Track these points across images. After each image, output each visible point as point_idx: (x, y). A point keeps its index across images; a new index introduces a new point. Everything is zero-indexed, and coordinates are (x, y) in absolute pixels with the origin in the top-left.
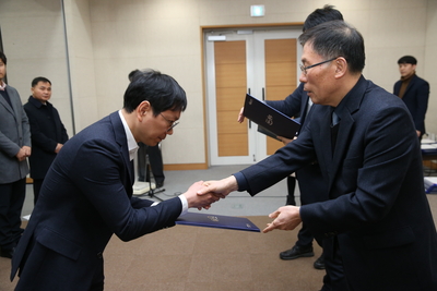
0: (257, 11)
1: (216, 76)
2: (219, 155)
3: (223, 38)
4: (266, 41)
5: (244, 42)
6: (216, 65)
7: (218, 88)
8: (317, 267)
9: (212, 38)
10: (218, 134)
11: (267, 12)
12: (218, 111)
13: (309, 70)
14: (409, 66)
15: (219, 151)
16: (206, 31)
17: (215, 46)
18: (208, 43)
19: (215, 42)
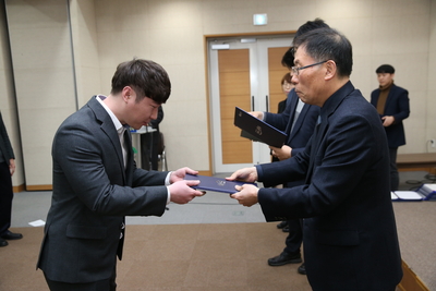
0: (260, 19)
1: (220, 85)
2: (224, 163)
3: (226, 46)
4: (269, 49)
5: (247, 51)
6: (220, 73)
7: (222, 96)
8: (301, 272)
9: (216, 47)
10: (223, 142)
11: (270, 21)
12: (222, 119)
13: (301, 71)
14: (388, 75)
15: (223, 158)
16: (210, 39)
17: (219, 55)
18: (211, 52)
19: (219, 50)
